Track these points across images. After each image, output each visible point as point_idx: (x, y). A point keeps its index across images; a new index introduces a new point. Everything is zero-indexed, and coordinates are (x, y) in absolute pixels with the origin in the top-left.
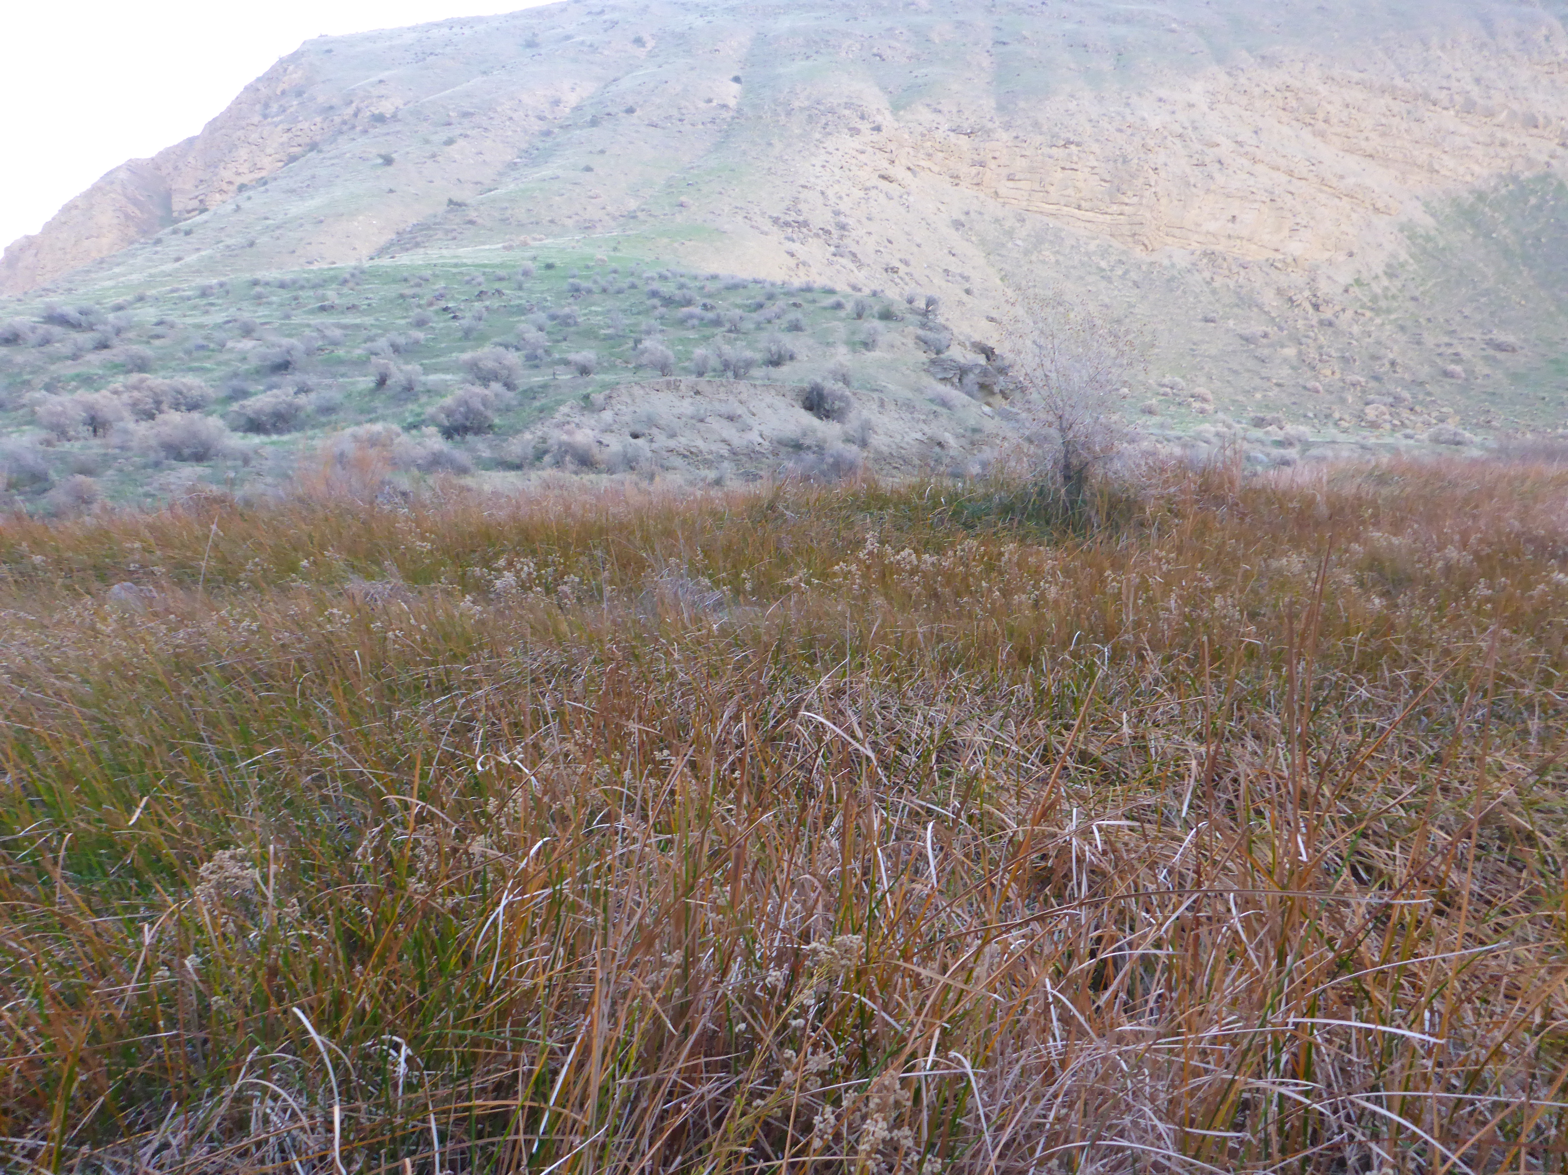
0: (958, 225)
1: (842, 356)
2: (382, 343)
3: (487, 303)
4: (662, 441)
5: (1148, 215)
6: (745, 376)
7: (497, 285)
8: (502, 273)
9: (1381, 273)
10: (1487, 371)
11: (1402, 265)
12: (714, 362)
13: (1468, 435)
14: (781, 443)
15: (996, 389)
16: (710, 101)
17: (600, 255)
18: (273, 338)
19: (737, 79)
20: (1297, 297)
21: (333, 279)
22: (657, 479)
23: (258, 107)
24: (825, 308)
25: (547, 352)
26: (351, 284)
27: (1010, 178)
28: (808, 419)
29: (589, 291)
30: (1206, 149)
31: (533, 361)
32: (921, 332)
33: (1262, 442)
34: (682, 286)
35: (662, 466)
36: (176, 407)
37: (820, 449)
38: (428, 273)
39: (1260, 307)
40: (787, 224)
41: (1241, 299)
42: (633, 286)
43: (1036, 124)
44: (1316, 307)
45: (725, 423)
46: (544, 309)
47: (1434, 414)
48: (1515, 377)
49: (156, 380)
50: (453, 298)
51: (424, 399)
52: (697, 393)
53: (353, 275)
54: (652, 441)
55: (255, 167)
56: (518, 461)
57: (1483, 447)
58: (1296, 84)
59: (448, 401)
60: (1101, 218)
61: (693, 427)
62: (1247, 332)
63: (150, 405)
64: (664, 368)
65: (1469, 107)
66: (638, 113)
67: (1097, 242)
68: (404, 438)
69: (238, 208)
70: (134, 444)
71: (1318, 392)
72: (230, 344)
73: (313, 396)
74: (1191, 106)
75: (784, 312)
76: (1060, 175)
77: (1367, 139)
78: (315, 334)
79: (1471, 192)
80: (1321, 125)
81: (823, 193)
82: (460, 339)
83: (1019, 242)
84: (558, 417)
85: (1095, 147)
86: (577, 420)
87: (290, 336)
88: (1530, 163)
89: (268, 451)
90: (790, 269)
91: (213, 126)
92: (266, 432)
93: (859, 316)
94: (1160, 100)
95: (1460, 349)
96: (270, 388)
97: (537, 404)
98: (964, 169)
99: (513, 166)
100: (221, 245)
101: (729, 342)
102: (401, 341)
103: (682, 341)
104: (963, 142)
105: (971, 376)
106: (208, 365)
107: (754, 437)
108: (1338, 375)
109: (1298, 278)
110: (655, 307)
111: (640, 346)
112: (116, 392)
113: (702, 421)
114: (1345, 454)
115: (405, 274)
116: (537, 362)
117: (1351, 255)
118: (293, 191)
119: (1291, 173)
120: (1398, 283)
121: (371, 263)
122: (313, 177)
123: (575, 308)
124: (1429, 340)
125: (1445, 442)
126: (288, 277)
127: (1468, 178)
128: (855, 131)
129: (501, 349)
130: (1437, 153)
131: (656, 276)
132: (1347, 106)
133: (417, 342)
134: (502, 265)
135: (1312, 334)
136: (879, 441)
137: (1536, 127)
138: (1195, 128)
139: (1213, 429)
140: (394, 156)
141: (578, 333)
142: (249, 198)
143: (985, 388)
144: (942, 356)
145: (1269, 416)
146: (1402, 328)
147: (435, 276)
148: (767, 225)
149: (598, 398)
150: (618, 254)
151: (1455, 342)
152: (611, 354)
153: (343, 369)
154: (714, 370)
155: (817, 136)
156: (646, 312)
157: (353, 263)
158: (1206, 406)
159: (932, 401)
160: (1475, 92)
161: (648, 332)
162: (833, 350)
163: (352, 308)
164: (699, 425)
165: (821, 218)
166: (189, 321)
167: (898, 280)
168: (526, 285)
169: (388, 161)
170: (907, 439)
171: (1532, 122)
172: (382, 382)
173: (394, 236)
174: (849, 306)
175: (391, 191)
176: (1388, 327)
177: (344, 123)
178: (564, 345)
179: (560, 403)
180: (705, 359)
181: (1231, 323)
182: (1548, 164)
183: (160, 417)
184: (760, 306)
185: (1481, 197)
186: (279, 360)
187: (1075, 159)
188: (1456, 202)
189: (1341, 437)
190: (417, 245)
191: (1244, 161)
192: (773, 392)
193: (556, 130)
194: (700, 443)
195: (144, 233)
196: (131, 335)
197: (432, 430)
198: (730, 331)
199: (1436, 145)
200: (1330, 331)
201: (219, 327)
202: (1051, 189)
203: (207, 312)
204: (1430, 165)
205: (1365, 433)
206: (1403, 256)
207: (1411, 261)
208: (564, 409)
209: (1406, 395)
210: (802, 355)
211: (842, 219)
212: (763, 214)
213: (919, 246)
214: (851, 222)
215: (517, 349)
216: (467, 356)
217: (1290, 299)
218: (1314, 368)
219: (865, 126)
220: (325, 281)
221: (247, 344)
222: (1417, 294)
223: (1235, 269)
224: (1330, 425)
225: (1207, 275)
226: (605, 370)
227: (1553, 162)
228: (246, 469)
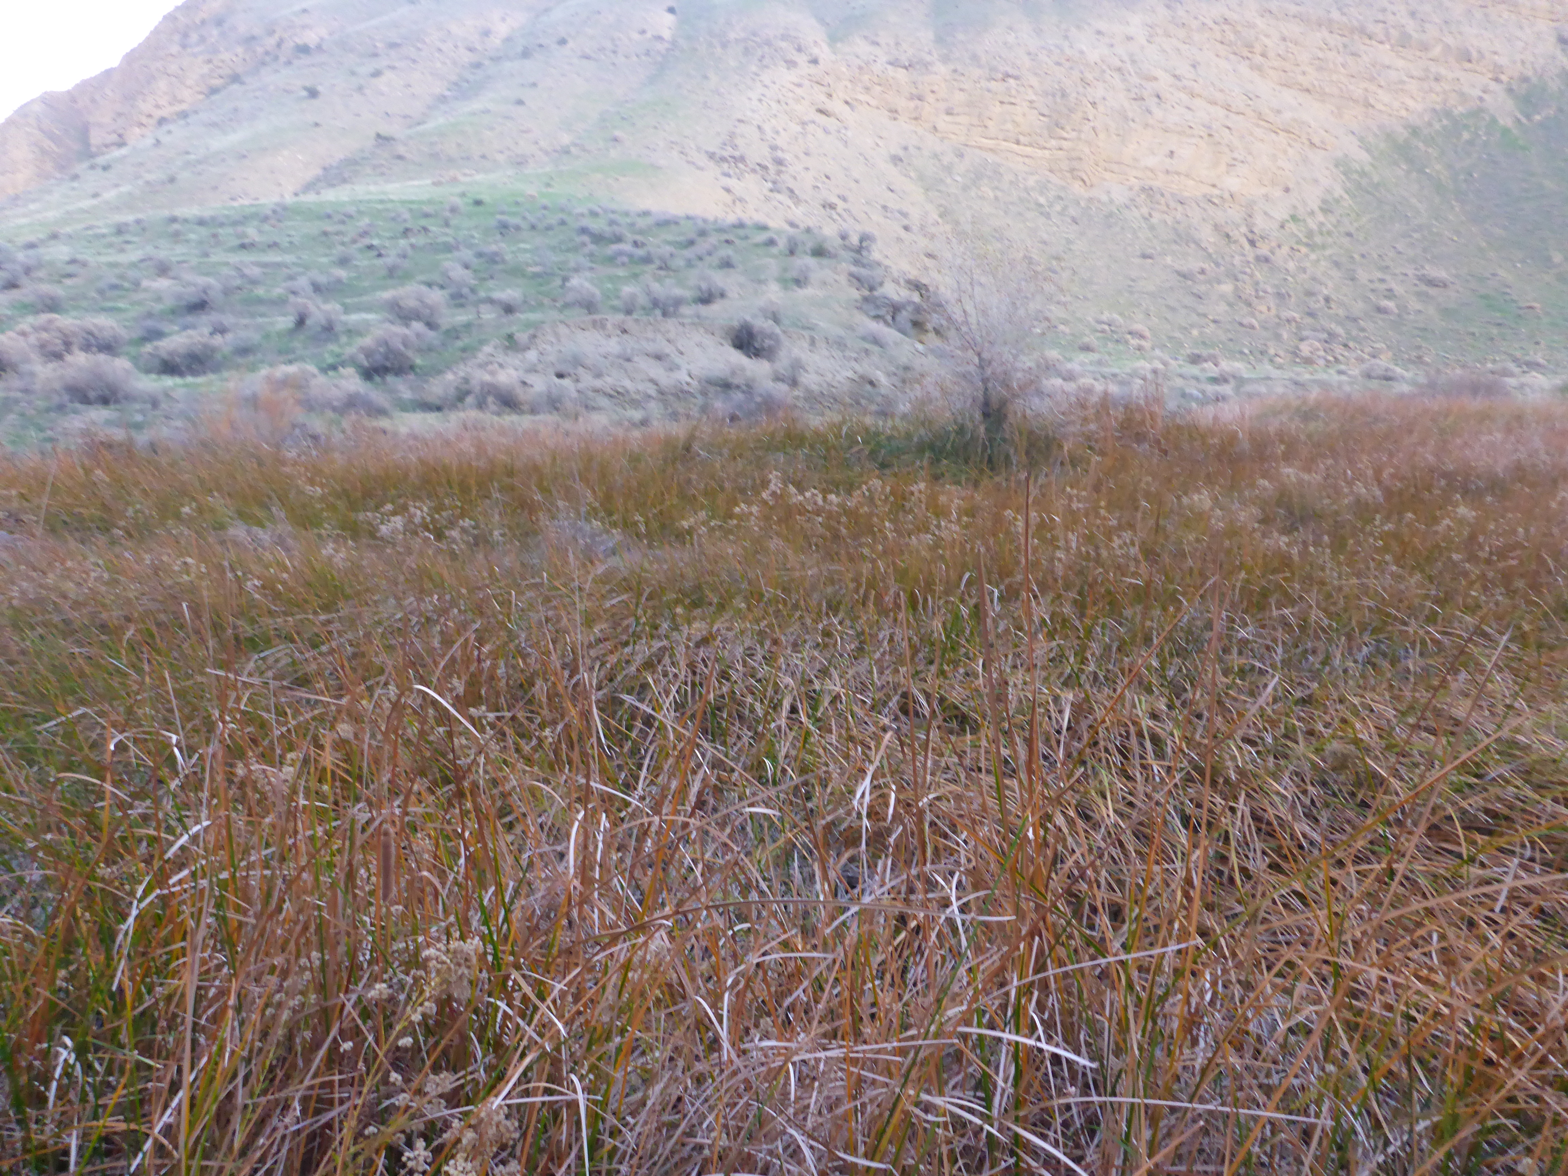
0: (896, 160)
1: (774, 293)
2: (303, 282)
3: (413, 240)
4: (588, 380)
5: (1087, 150)
6: (675, 314)
7: (423, 222)
8: (427, 209)
9: (1316, 209)
10: (1419, 306)
11: (1337, 201)
12: (642, 300)
13: (1398, 370)
14: (710, 382)
15: (929, 326)
16: (643, 32)
17: (531, 190)
18: (189, 277)
19: (671, 10)
20: (1235, 234)
21: (254, 216)
22: (581, 419)
23: (177, 38)
24: (757, 245)
25: (473, 290)
26: (273, 222)
27: (949, 113)
28: (737, 358)
29: (518, 228)
30: (1144, 83)
31: (458, 299)
32: (853, 269)
33: (1197, 379)
34: (612, 223)
35: (587, 407)
36: (87, 347)
37: (749, 388)
38: (352, 210)
39: (1198, 244)
40: (723, 159)
41: (1179, 235)
42: (563, 223)
43: (975, 58)
44: (1252, 243)
45: (652, 361)
46: (470, 246)
47: (1368, 350)
48: (1446, 312)
49: (66, 321)
50: (378, 236)
51: (344, 339)
52: (625, 331)
53: (274, 212)
54: (578, 381)
55: (175, 100)
56: (438, 402)
57: (1414, 383)
58: (1233, 16)
59: (367, 341)
60: (1039, 153)
61: (621, 366)
62: (1184, 269)
63: (59, 347)
64: (590, 306)
65: (1404, 41)
66: (571, 44)
67: (1036, 177)
68: (321, 379)
69: (158, 142)
70: (37, 387)
71: (1253, 327)
72: (145, 283)
73: (229, 336)
74: (1129, 38)
75: (715, 248)
76: (998, 109)
77: (1304, 73)
78: (233, 273)
79: (1405, 127)
80: (1258, 59)
81: (759, 127)
82: (384, 278)
83: (959, 178)
84: (481, 357)
85: (1034, 81)
86: (500, 360)
87: (207, 274)
88: (1463, 97)
89: (179, 393)
90: (726, 205)
91: (131, 58)
92: (181, 374)
93: (792, 252)
94: (1099, 32)
95: (1393, 285)
96: (185, 328)
97: (459, 344)
98: (902, 103)
99: (443, 99)
100: (140, 182)
101: (659, 279)
102: (322, 279)
103: (612, 279)
104: (901, 75)
105: (904, 313)
106: (121, 305)
107: (682, 376)
108: (1274, 311)
109: (1235, 213)
110: (584, 244)
111: (568, 284)
112: (23, 334)
113: (628, 360)
114: (1280, 390)
115: (329, 211)
116: (463, 301)
117: (1287, 190)
118: (214, 125)
119: (1228, 108)
120: (1333, 219)
121: (295, 199)
122: (236, 110)
123: (503, 245)
124: (1363, 276)
125: (1378, 378)
126: (207, 214)
127: (1404, 113)
128: (791, 64)
129: (424, 288)
130: (1373, 88)
131: (586, 211)
132: (1284, 39)
133: (339, 281)
134: (430, 202)
135: (1248, 270)
136: (810, 380)
137: (1470, 61)
138: (1134, 62)
139: (1148, 366)
140: (320, 88)
141: (505, 271)
142: (169, 132)
143: (918, 325)
144: (876, 293)
145: (1204, 352)
146: (1337, 264)
147: (359, 212)
148: (702, 161)
149: (522, 337)
150: (550, 190)
151: (1388, 277)
152: (540, 293)
153: (262, 309)
154: (644, 308)
155: (754, 68)
156: (575, 249)
157: (276, 199)
158: (1143, 343)
159: (864, 339)
160: (1411, 26)
161: (576, 270)
162: (764, 287)
163: (274, 245)
164: (627, 365)
165: (758, 153)
166: (103, 259)
167: (836, 217)
168: (454, 222)
169: (313, 93)
170: (839, 378)
171: (1466, 57)
172: (301, 322)
173: (320, 172)
174: (782, 243)
175: (317, 125)
176: (1323, 263)
177: (267, 53)
178: (491, 283)
179: (482, 342)
180: (633, 296)
181: (1169, 260)
182: (1481, 99)
183: (68, 358)
184: (691, 243)
185: (1415, 131)
186: (194, 300)
187: (1014, 92)
188: (1389, 137)
189: (1275, 373)
190: (344, 181)
191: (1183, 96)
192: (702, 330)
193: (487, 62)
194: (627, 383)
195: (61, 168)
196: (41, 274)
197: (350, 371)
198: (661, 268)
199: (1372, 79)
200: (1265, 267)
201: (133, 265)
202: (990, 123)
203: (122, 251)
204: (1366, 99)
205: (1298, 369)
206: (1338, 191)
207: (1346, 196)
208: (487, 349)
209: (1340, 330)
210: (733, 292)
211: (779, 154)
212: (699, 149)
213: (857, 181)
214: (788, 157)
215: (442, 287)
216: (387, 295)
217: (1228, 236)
218: (1249, 305)
219: (802, 59)
220: (245, 217)
221: (163, 284)
222: (1352, 230)
223: (1173, 204)
224: (1266, 361)
225: (1145, 211)
226: (532, 309)
227: (1485, 96)
228: (157, 413)
